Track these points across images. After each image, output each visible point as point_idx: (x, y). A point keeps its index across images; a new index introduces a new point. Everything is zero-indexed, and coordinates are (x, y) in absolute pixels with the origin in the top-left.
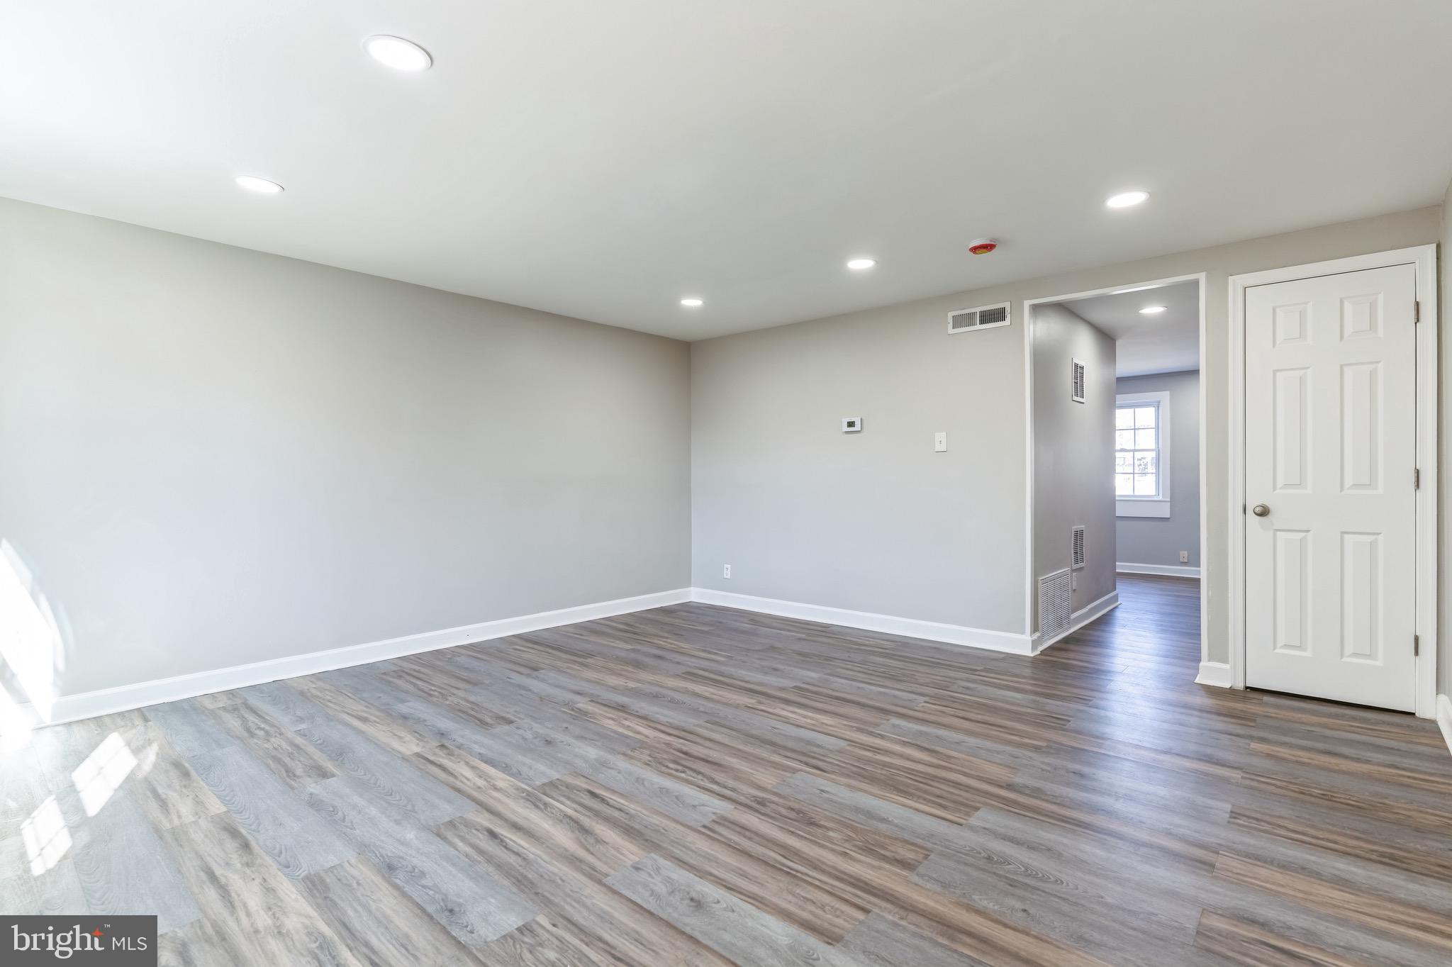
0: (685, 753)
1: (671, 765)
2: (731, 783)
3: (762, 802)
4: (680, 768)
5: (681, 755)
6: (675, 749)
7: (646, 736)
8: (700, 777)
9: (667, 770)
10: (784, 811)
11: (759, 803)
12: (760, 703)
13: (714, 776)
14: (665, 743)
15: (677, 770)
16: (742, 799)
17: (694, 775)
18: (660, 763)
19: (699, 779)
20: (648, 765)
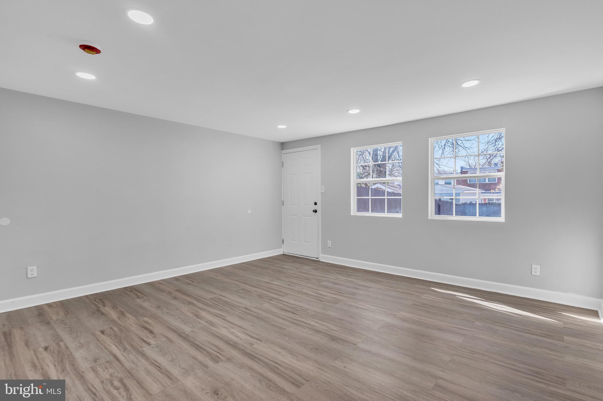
0: (294, 313)
1: (299, 309)
2: (278, 304)
3: (271, 300)
4: (296, 308)
5: (296, 313)
6: (299, 315)
7: (312, 320)
8: (289, 306)
9: (300, 307)
10: (265, 298)
11: (271, 299)
12: (251, 344)
13: (284, 306)
14: (303, 317)
15: (297, 308)
16: (276, 300)
17: (290, 306)
18: (303, 310)
19: (289, 305)
20: (307, 309)
